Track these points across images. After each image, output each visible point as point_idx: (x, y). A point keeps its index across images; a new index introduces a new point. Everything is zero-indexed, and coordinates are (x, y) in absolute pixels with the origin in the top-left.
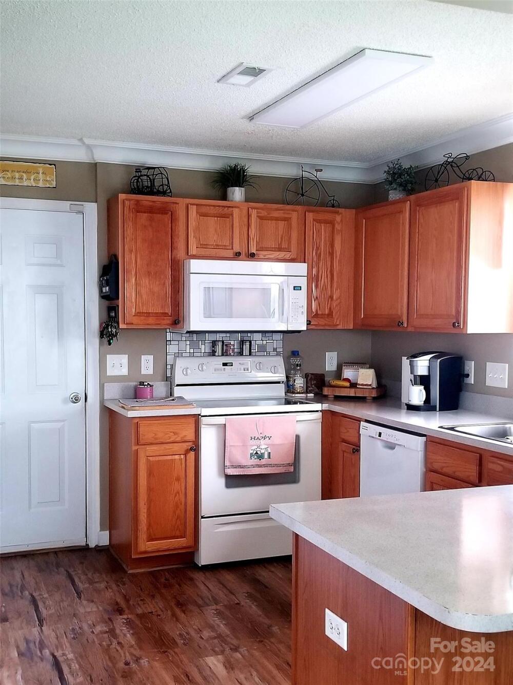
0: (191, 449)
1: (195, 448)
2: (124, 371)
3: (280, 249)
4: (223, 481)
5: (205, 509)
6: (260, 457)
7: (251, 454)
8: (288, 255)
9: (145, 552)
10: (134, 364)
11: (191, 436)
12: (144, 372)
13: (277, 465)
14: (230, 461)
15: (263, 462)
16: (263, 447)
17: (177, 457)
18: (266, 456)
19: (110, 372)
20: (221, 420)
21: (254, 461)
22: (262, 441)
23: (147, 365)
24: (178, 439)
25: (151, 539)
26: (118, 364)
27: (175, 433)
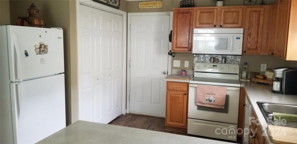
0: (185, 94)
1: (187, 94)
2: (179, 66)
3: (234, 23)
4: (196, 107)
5: (189, 116)
6: (211, 101)
7: (207, 100)
8: (237, 25)
9: (169, 124)
10: (182, 64)
11: (185, 89)
12: (185, 66)
13: (217, 105)
14: (198, 101)
15: (211, 103)
16: (212, 98)
17: (181, 96)
18: (213, 101)
19: (174, 66)
20: (196, 86)
21: (208, 102)
22: (211, 95)
23: (187, 64)
24: (181, 90)
25: (171, 121)
26: (177, 63)
27: (180, 88)
